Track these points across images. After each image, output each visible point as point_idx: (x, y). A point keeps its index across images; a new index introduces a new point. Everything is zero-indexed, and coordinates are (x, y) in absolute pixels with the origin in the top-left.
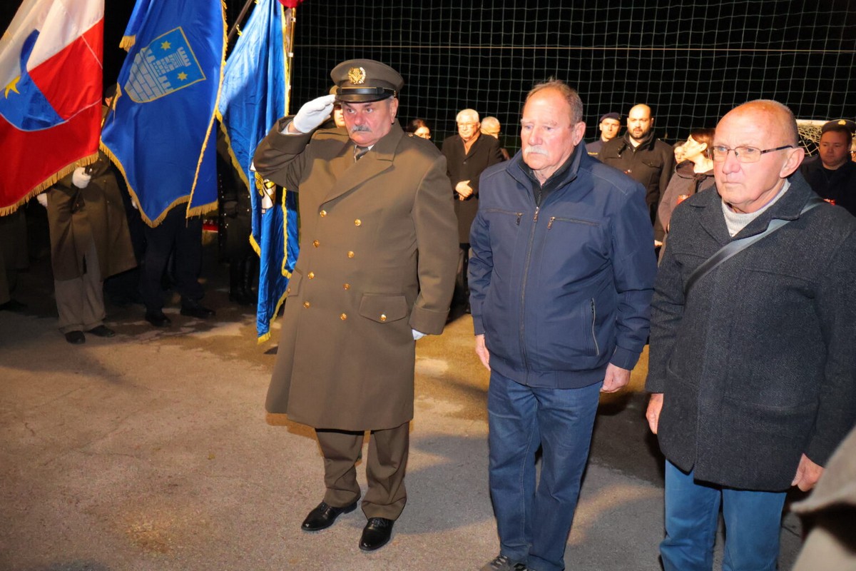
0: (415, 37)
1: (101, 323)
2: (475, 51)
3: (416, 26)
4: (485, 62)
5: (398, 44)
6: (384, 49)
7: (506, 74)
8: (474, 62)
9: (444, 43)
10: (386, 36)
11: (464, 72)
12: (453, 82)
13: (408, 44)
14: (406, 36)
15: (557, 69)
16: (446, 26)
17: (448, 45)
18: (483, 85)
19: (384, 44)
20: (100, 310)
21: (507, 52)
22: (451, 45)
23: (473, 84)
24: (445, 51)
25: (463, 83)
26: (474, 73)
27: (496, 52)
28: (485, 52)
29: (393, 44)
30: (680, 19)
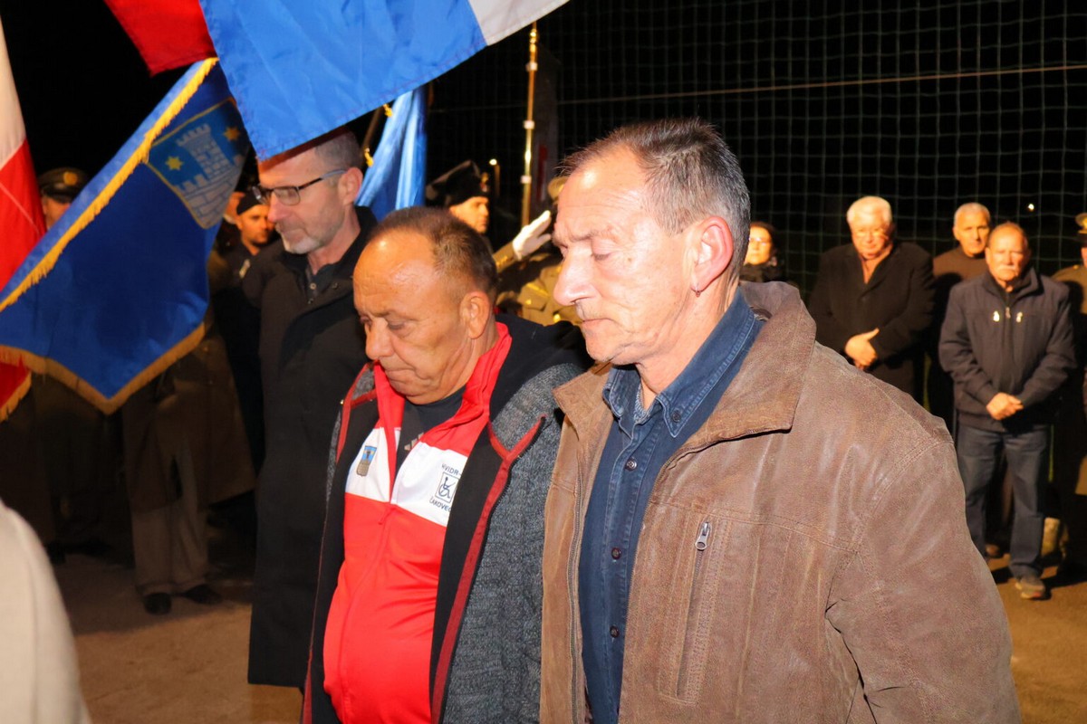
0: (799, 70)
1: (202, 581)
2: (908, 87)
3: (799, 49)
4: (928, 105)
5: (769, 84)
6: (744, 95)
7: (969, 123)
8: (908, 106)
9: (850, 76)
10: (747, 71)
11: (889, 126)
12: (869, 146)
13: (786, 83)
14: (781, 69)
15: (1066, 107)
16: (852, 44)
17: (856, 79)
18: (927, 146)
19: (744, 86)
20: (198, 558)
21: (968, 83)
22: (864, 79)
23: (907, 146)
24: (854, 89)
25: (888, 146)
26: (908, 126)
27: (948, 84)
28: (928, 86)
29: (761, 85)
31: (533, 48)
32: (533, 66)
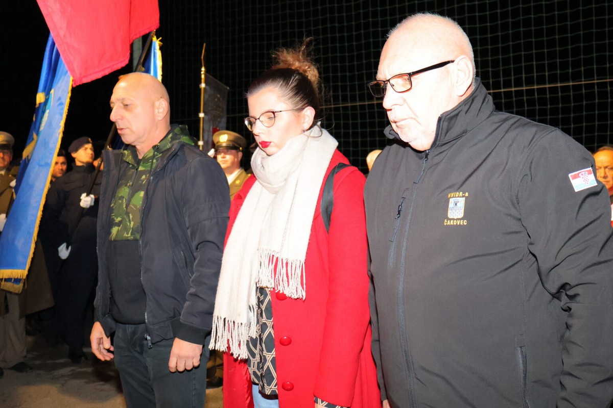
1: (22, 360)
30: (582, 57)
31: (203, 76)
32: (203, 85)
